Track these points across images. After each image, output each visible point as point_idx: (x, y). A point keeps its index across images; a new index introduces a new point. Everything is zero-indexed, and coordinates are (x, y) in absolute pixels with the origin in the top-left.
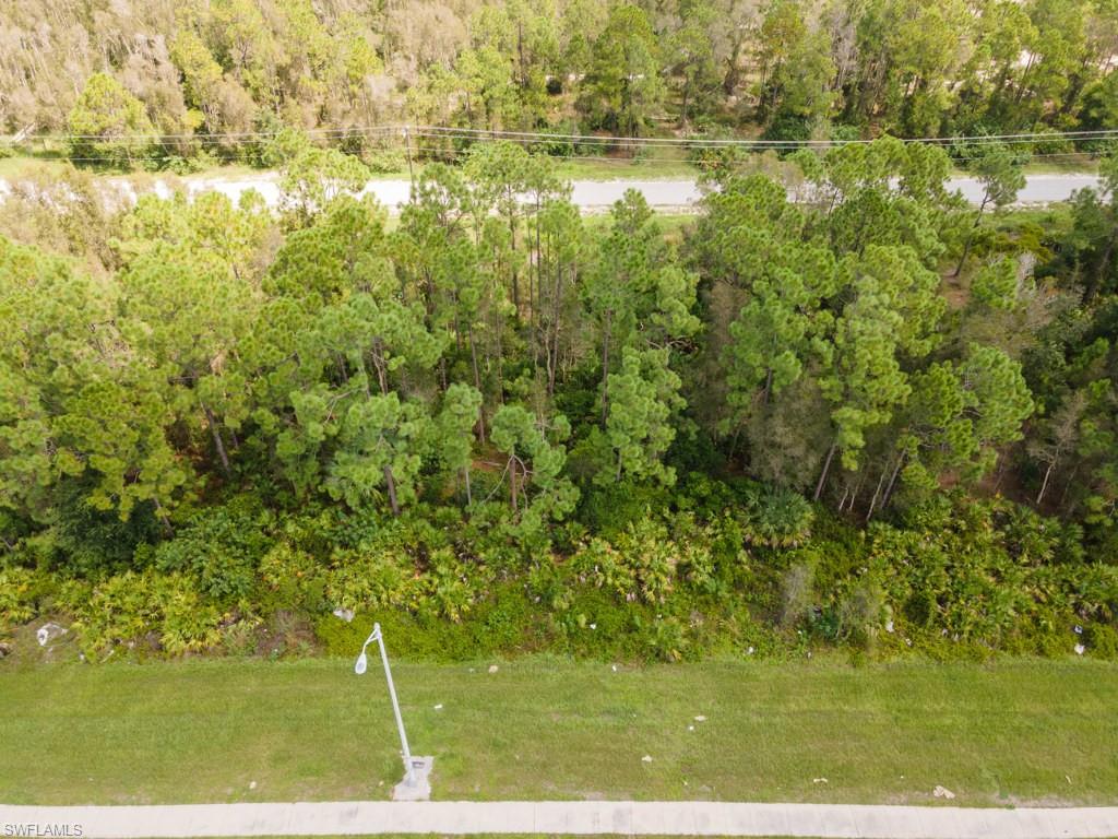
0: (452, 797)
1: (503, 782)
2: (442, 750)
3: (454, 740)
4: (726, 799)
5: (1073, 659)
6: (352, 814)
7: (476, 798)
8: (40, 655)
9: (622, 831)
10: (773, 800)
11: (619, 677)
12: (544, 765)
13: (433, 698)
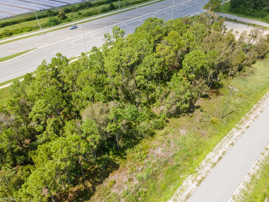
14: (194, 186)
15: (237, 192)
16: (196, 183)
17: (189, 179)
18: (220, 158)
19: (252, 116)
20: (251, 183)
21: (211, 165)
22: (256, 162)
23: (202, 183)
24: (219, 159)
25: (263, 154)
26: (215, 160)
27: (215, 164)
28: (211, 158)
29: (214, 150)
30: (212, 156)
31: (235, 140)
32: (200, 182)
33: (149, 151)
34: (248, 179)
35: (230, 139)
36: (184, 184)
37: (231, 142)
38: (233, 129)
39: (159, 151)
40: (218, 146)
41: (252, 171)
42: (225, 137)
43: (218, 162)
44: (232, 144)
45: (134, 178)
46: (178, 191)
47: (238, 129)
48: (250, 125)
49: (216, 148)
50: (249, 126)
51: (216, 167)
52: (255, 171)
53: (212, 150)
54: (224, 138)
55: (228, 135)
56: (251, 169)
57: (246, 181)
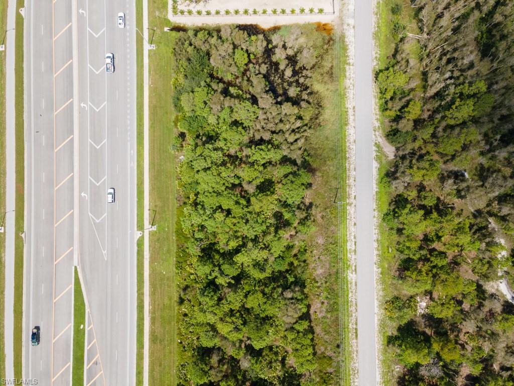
0: (149, 234)
1: (152, 242)
2: (157, 231)
3: (159, 233)
4: (150, 275)
5: (177, 339)
6: (147, 220)
7: (149, 237)
8: (178, 159)
9: (145, 260)
10: (149, 282)
11: (173, 260)
12: (155, 247)
13: (168, 228)
14: (355, 275)
15: (375, 259)
16: (354, 273)
17: (349, 274)
18: (355, 243)
19: (352, 180)
20: (378, 246)
21: (353, 253)
22: (374, 227)
23: (357, 270)
24: (355, 245)
25: (374, 217)
26: (353, 248)
27: (355, 250)
28: (350, 248)
29: (348, 239)
30: (350, 246)
31: (354, 218)
32: (355, 269)
33: (314, 275)
34: (375, 245)
35: (351, 220)
36: (349, 279)
37: (353, 223)
38: (348, 208)
39: (320, 271)
40: (348, 234)
41: (375, 237)
42: (348, 220)
43: (356, 248)
44: (355, 224)
45: (323, 300)
46: (349, 285)
47: (350, 205)
48: (355, 194)
49: (348, 236)
50: (355, 196)
51: (357, 252)
52: (376, 235)
53: (347, 240)
54: (348, 223)
55: (348, 217)
56: (374, 236)
57: (376, 247)
